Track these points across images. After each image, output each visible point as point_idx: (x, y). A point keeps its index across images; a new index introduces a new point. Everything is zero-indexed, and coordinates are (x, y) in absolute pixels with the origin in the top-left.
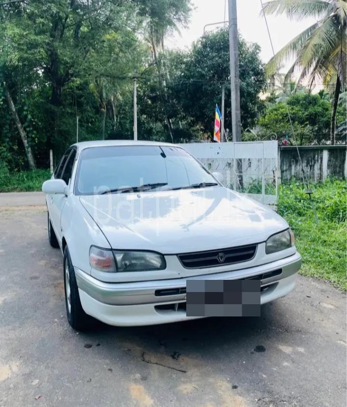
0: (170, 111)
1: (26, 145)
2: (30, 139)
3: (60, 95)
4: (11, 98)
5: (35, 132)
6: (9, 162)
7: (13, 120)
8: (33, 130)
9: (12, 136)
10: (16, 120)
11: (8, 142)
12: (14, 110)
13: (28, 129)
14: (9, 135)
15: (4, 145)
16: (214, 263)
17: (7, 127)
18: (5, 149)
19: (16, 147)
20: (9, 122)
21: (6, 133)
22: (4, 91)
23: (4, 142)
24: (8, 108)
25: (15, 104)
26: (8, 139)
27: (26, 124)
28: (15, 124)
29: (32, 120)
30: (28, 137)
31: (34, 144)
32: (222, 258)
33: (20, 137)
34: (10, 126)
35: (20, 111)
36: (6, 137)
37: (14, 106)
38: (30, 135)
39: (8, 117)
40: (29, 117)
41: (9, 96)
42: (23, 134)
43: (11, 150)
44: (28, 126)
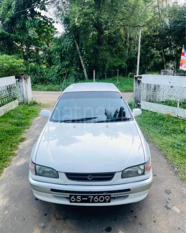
0: (164, 44)
1: (83, 67)
2: (85, 64)
3: (101, 40)
4: (77, 43)
5: (87, 61)
6: (75, 76)
7: (78, 55)
8: (86, 60)
9: (77, 63)
10: (79, 54)
11: (75, 66)
12: (78, 49)
13: (84, 59)
14: (76, 62)
15: (73, 67)
16: (86, 180)
17: (75, 58)
18: (73, 70)
19: (78, 69)
20: (75, 56)
21: (74, 62)
22: (73, 40)
23: (73, 66)
24: (76, 48)
25: (78, 46)
26: (75, 65)
27: (83, 57)
28: (78, 56)
29: (86, 54)
30: (84, 63)
31: (86, 67)
32: (90, 178)
33: (81, 63)
34: (76, 58)
35: (81, 50)
36: (74, 63)
37: (78, 47)
38: (85, 62)
39: (75, 53)
40: (85, 53)
41: (76, 42)
42: (82, 62)
43: (76, 70)
44: (84, 58)
